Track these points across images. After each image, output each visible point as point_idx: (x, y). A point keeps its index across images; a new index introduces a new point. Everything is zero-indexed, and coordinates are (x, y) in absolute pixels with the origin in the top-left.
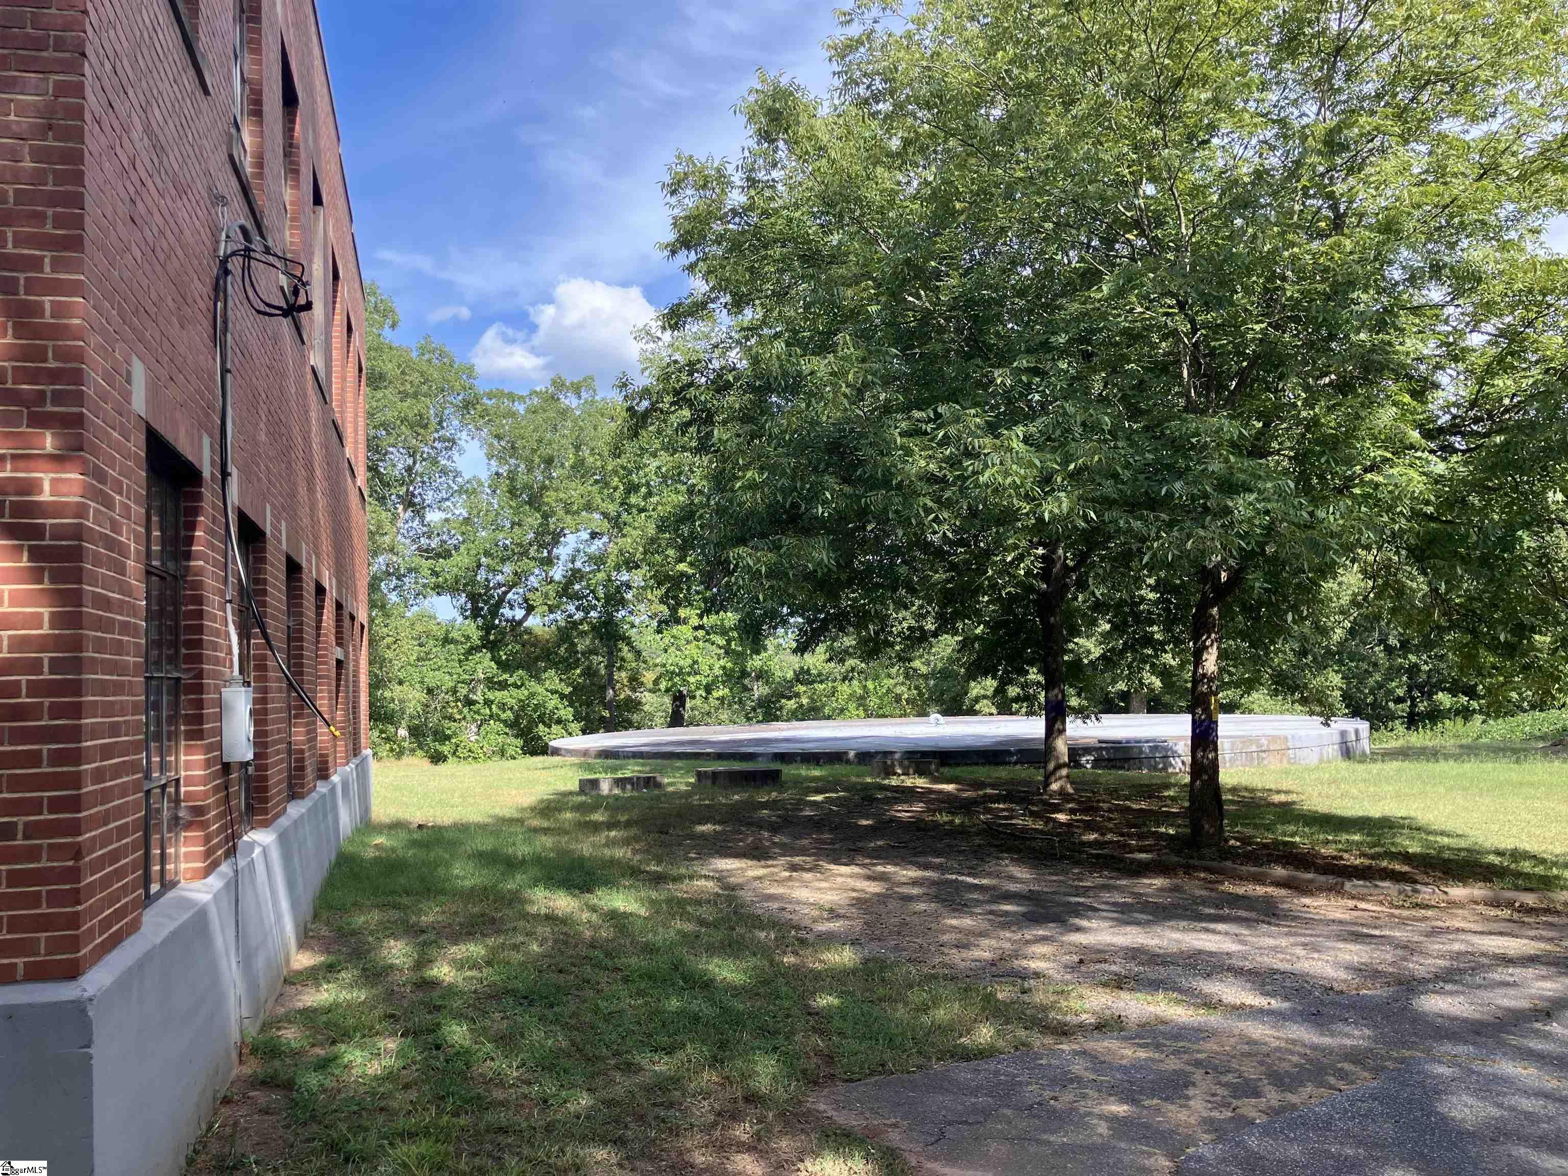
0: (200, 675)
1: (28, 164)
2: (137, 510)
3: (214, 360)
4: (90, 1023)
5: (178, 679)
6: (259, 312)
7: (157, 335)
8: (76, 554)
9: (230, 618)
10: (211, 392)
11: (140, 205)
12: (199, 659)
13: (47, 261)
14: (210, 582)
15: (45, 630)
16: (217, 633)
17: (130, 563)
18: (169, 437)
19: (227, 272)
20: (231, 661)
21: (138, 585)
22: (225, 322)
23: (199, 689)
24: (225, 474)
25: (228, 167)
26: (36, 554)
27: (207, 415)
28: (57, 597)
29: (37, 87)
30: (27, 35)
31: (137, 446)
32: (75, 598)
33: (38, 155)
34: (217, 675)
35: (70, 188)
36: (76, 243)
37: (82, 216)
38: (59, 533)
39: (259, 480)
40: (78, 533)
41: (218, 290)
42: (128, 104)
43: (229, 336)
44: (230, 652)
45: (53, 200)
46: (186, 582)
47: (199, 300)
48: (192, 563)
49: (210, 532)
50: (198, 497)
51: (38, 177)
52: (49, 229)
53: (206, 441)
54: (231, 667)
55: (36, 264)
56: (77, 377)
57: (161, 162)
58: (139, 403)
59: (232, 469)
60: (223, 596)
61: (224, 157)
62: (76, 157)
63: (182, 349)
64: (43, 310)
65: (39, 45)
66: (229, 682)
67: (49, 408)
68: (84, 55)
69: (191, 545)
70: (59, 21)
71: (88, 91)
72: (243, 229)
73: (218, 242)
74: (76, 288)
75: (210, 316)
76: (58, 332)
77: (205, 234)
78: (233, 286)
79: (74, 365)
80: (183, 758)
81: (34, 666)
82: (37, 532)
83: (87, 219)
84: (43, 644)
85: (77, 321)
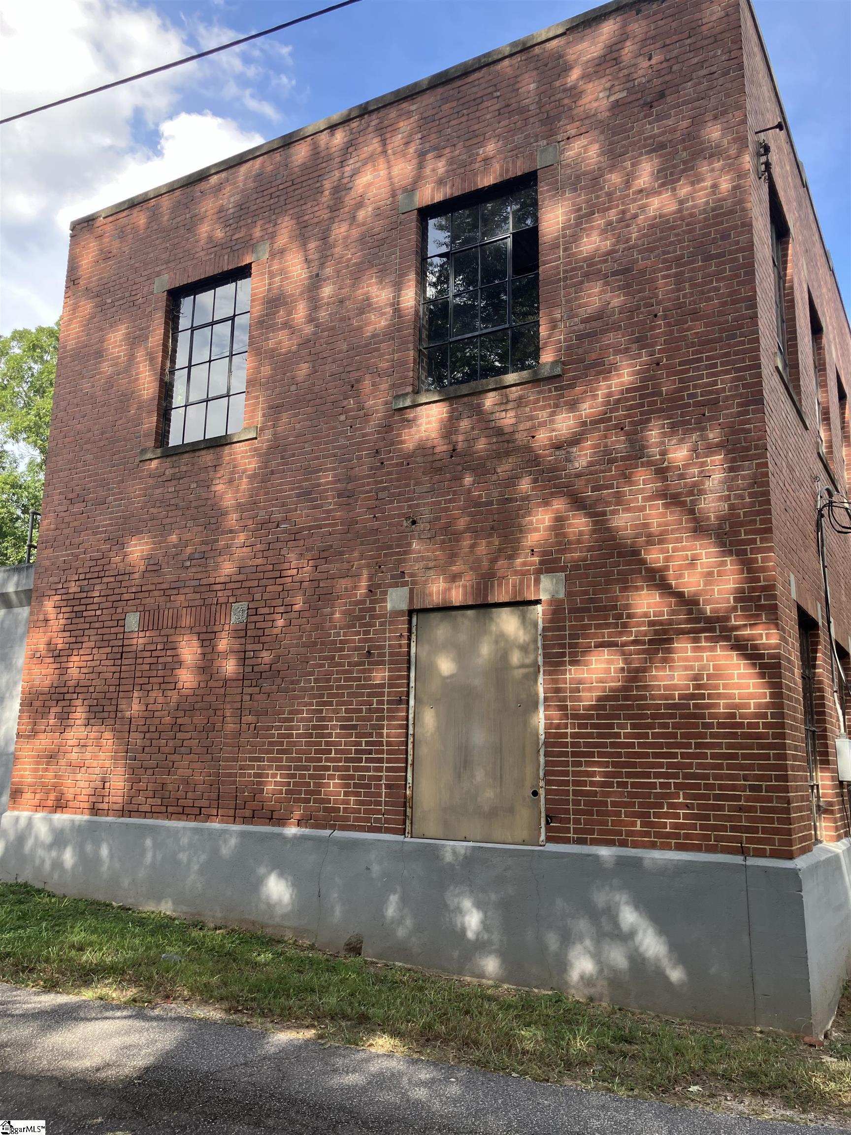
0: (825, 730)
1: (748, 500)
2: (797, 645)
3: (819, 563)
4: (800, 881)
5: (814, 732)
6: (839, 532)
7: (798, 559)
8: (778, 666)
9: (837, 701)
10: (820, 581)
11: (788, 502)
12: (824, 721)
13: (758, 539)
14: (826, 681)
15: (768, 700)
16: (831, 709)
17: (796, 670)
18: (805, 608)
19: (822, 516)
20: (839, 725)
21: (799, 681)
22: (822, 541)
23: (825, 737)
24: (829, 622)
25: (818, 460)
26: (762, 666)
27: (819, 593)
28: (771, 685)
29: (749, 467)
30: (743, 446)
31: (794, 615)
32: (779, 685)
33: (751, 495)
34: (833, 732)
35: (765, 507)
36: (769, 530)
37: (771, 518)
38: (772, 656)
39: (844, 623)
40: (778, 656)
41: (819, 526)
42: (780, 458)
43: (825, 548)
44: (838, 720)
45: (758, 513)
46: (814, 680)
47: (811, 535)
48: (817, 671)
49: (825, 654)
50: (818, 636)
51: (752, 504)
52: (758, 526)
53: (819, 605)
54: (839, 728)
55: (754, 541)
56: (773, 587)
57: (793, 477)
58: (794, 595)
59: (832, 619)
60: (832, 689)
61: (816, 455)
62: (767, 493)
63: (806, 562)
64: (758, 560)
65: (748, 449)
66: (839, 736)
67: (763, 602)
68: (767, 449)
69: (816, 661)
70: (756, 438)
71: (770, 465)
72: (827, 490)
73: (816, 501)
74: (770, 549)
75: (816, 541)
76: (764, 569)
77: (810, 499)
78: (825, 522)
79: (772, 583)
80: (819, 774)
81: (764, 716)
82: (761, 656)
83: (773, 518)
84: (767, 706)
85: (772, 564)
